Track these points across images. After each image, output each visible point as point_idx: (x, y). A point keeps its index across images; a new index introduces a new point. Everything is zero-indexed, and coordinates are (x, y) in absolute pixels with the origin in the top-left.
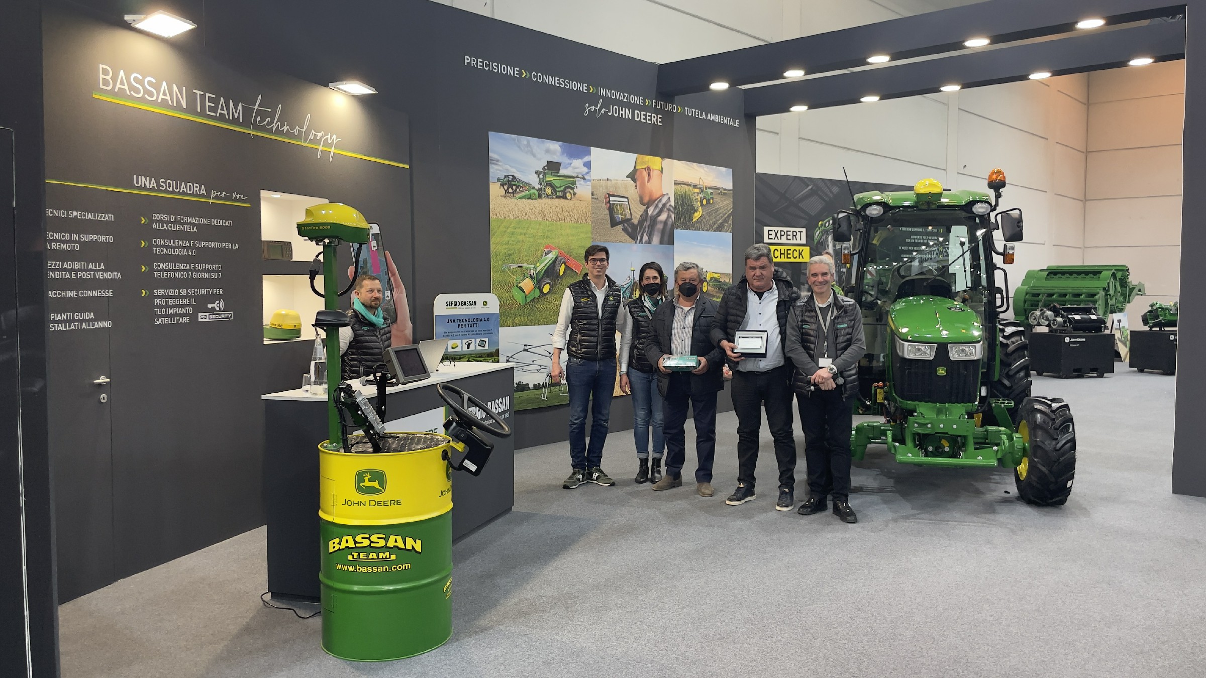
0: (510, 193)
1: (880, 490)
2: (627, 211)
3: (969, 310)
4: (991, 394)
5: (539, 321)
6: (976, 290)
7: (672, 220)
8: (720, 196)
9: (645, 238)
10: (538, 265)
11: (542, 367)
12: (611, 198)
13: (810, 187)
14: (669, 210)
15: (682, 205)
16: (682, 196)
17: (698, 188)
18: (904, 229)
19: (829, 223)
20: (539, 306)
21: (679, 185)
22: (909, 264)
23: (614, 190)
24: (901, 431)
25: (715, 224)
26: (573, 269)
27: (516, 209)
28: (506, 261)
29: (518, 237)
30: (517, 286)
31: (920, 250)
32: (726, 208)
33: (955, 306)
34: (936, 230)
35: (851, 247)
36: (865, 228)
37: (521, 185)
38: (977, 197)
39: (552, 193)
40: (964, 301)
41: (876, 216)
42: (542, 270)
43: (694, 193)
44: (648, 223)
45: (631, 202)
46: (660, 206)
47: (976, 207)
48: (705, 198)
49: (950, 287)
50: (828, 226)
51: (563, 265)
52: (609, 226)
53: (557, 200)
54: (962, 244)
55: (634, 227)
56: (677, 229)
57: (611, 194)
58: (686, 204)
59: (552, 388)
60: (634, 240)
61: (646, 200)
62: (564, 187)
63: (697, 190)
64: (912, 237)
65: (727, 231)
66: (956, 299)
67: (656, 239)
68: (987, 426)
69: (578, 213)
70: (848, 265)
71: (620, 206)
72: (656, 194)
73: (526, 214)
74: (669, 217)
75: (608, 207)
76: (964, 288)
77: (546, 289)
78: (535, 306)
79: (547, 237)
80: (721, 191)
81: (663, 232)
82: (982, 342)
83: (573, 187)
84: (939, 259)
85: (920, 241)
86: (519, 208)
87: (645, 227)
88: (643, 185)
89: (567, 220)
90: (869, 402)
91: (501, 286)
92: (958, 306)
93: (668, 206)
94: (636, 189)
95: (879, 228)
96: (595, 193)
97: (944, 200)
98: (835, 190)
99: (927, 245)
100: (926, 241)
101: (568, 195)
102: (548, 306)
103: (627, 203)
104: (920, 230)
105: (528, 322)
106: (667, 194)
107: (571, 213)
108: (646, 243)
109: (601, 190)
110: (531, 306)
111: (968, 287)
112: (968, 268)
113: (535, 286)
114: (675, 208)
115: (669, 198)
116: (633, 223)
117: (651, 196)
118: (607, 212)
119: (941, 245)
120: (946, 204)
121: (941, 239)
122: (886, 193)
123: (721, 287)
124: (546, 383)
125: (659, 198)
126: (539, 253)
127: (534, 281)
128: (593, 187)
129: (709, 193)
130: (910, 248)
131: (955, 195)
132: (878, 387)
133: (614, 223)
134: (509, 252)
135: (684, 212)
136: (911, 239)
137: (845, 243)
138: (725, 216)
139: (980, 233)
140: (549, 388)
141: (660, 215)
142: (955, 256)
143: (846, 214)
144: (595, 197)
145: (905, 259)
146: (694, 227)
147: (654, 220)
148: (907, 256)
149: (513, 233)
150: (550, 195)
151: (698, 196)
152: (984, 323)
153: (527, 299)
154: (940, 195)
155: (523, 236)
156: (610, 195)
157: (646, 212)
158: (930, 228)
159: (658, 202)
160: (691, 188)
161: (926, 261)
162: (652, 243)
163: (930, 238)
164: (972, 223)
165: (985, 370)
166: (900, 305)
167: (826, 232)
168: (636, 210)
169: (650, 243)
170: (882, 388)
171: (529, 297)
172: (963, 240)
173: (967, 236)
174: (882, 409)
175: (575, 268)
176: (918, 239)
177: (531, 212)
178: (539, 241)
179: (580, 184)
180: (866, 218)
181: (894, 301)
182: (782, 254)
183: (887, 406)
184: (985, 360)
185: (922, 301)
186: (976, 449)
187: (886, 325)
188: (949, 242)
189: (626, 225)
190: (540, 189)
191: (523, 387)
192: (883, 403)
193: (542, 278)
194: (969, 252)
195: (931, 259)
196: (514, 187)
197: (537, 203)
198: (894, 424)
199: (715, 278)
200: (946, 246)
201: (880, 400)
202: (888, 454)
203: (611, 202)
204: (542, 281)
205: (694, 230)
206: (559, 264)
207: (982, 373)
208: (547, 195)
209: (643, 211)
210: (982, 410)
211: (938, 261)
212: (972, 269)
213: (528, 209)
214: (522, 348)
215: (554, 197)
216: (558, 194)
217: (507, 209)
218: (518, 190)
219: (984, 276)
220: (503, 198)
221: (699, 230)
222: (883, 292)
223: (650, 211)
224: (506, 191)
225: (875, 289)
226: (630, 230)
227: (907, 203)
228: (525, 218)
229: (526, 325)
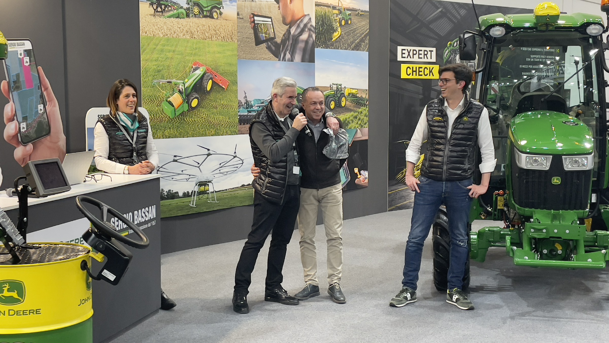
0: (159, 12)
1: (499, 289)
2: (270, 30)
3: (581, 124)
4: (600, 201)
5: (188, 133)
6: (588, 105)
7: (313, 38)
8: (357, 17)
9: (288, 56)
10: (186, 80)
11: (191, 176)
12: (256, 18)
13: (440, 10)
14: (310, 30)
15: (322, 25)
16: (322, 17)
17: (337, 10)
18: (525, 49)
19: (456, 44)
20: (188, 119)
21: (320, 7)
22: (529, 81)
23: (259, 10)
24: (519, 235)
25: (353, 43)
26: (221, 85)
27: (165, 27)
28: (155, 77)
29: (167, 54)
30: (167, 101)
31: (539, 68)
32: (363, 28)
33: (568, 120)
34: (552, 50)
35: (476, 65)
36: (489, 48)
37: (169, 5)
38: (591, 20)
39: (199, 12)
40: (578, 115)
41: (499, 36)
42: (191, 85)
43: (334, 14)
44: (291, 42)
45: (275, 22)
46: (302, 26)
47: (590, 29)
48: (343, 19)
49: (565, 102)
50: (456, 46)
51: (211, 81)
52: (254, 44)
53: (204, 19)
54: (577, 63)
55: (277, 46)
56: (317, 48)
57: (256, 14)
58: (326, 24)
59: (201, 196)
60: (277, 57)
61: (289, 20)
62: (210, 7)
63: (336, 12)
64: (532, 56)
65: (363, 50)
66: (570, 113)
67: (298, 57)
68: (597, 231)
69: (225, 32)
70: (473, 82)
71: (264, 26)
72: (298, 15)
73: (175, 33)
74: (310, 36)
75: (253, 26)
76: (578, 103)
77: (194, 103)
78: (184, 119)
79: (195, 54)
80: (358, 12)
81: (304, 50)
82: (593, 154)
83: (219, 7)
84: (555, 77)
85: (538, 60)
86: (168, 26)
87: (288, 46)
88: (285, 6)
89: (214, 39)
90: (490, 208)
91: (151, 100)
92: (572, 120)
93: (309, 26)
94: (279, 9)
95: (502, 48)
96: (240, 13)
97: (561, 22)
98: (463, 12)
99: (545, 64)
100: (544, 60)
101: (215, 15)
102: (196, 120)
103: (271, 23)
104: (539, 50)
105: (178, 134)
106: (308, 15)
107: (217, 32)
108: (289, 60)
109: (246, 9)
110: (180, 119)
111: (582, 103)
112: (581, 85)
113: (184, 100)
114: (315, 28)
115: (310, 19)
116: (277, 42)
117: (293, 16)
118: (252, 31)
119: (558, 64)
120: (562, 26)
121: (558, 58)
122: (508, 15)
123: (358, 102)
124: (195, 192)
125: (301, 18)
126: (187, 69)
127: (182, 95)
128: (238, 8)
129: (347, 14)
130: (531, 66)
131: (571, 18)
132: (499, 195)
133: (258, 42)
134: (158, 68)
135: (324, 32)
136: (530, 58)
137: (471, 61)
138: (363, 36)
139: (593, 52)
140: (198, 196)
141: (301, 35)
142: (570, 73)
143: (471, 34)
144: (241, 17)
145: (525, 77)
146: (333, 46)
147: (296, 40)
148: (527, 74)
149: (162, 51)
150: (197, 14)
151: (337, 16)
152: (595, 136)
153: (176, 113)
154: (557, 17)
155: (171, 53)
156: (254, 15)
157: (289, 31)
158: (548, 48)
159: (300, 22)
160: (330, 9)
161: (544, 78)
162: (295, 61)
163: (547, 57)
164: (586, 44)
165: (596, 179)
166: (519, 120)
167: (453, 52)
168: (279, 29)
169: (292, 61)
170: (503, 195)
171: (178, 111)
172: (577, 59)
173: (581, 56)
174: (502, 215)
175: (221, 83)
176: (537, 58)
177: (179, 30)
178: (187, 58)
179: (226, 4)
180: (489, 38)
181: (514, 116)
182: (414, 71)
183: (507, 212)
184: (596, 170)
185: (539, 116)
186: (586, 252)
187: (507, 137)
188: (564, 60)
189: (270, 44)
190: (188, 9)
191: (173, 196)
192: (503, 209)
193: (190, 93)
194: (582, 70)
195: (548, 76)
196: (163, 7)
197: (184, 21)
198: (513, 228)
199: (352, 94)
200: (562, 65)
201: (500, 206)
202: (507, 255)
203: (256, 22)
204: (190, 95)
205: (334, 48)
206: (206, 80)
207: (593, 181)
208: (194, 14)
209: (286, 30)
210: (592, 215)
211: (554, 79)
212: (585, 86)
213: (176, 28)
214: (172, 158)
215: (201, 16)
216: (205, 13)
217: (156, 28)
218: (167, 9)
219: (596, 92)
220: (152, 17)
221: (338, 49)
222: (505, 108)
223: (293, 31)
224: (155, 10)
225: (498, 104)
226: (273, 48)
227: (527, 25)
228: (173, 35)
229: (176, 137)
